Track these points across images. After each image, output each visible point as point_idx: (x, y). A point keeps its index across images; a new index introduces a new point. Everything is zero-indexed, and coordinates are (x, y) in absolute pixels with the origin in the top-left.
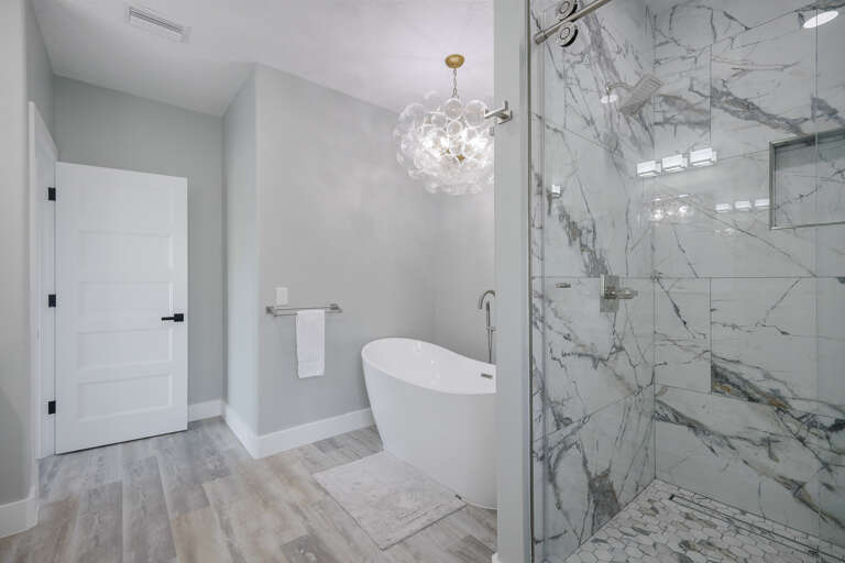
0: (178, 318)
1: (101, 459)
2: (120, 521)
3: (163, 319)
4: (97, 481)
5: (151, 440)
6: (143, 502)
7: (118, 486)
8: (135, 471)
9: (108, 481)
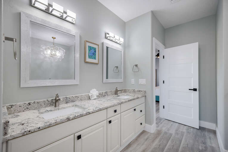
0: (195, 90)
1: (172, 125)
2: (166, 145)
3: (189, 89)
4: (168, 130)
5: (186, 126)
6: (174, 144)
7: (171, 135)
8: (177, 133)
9: (170, 132)
